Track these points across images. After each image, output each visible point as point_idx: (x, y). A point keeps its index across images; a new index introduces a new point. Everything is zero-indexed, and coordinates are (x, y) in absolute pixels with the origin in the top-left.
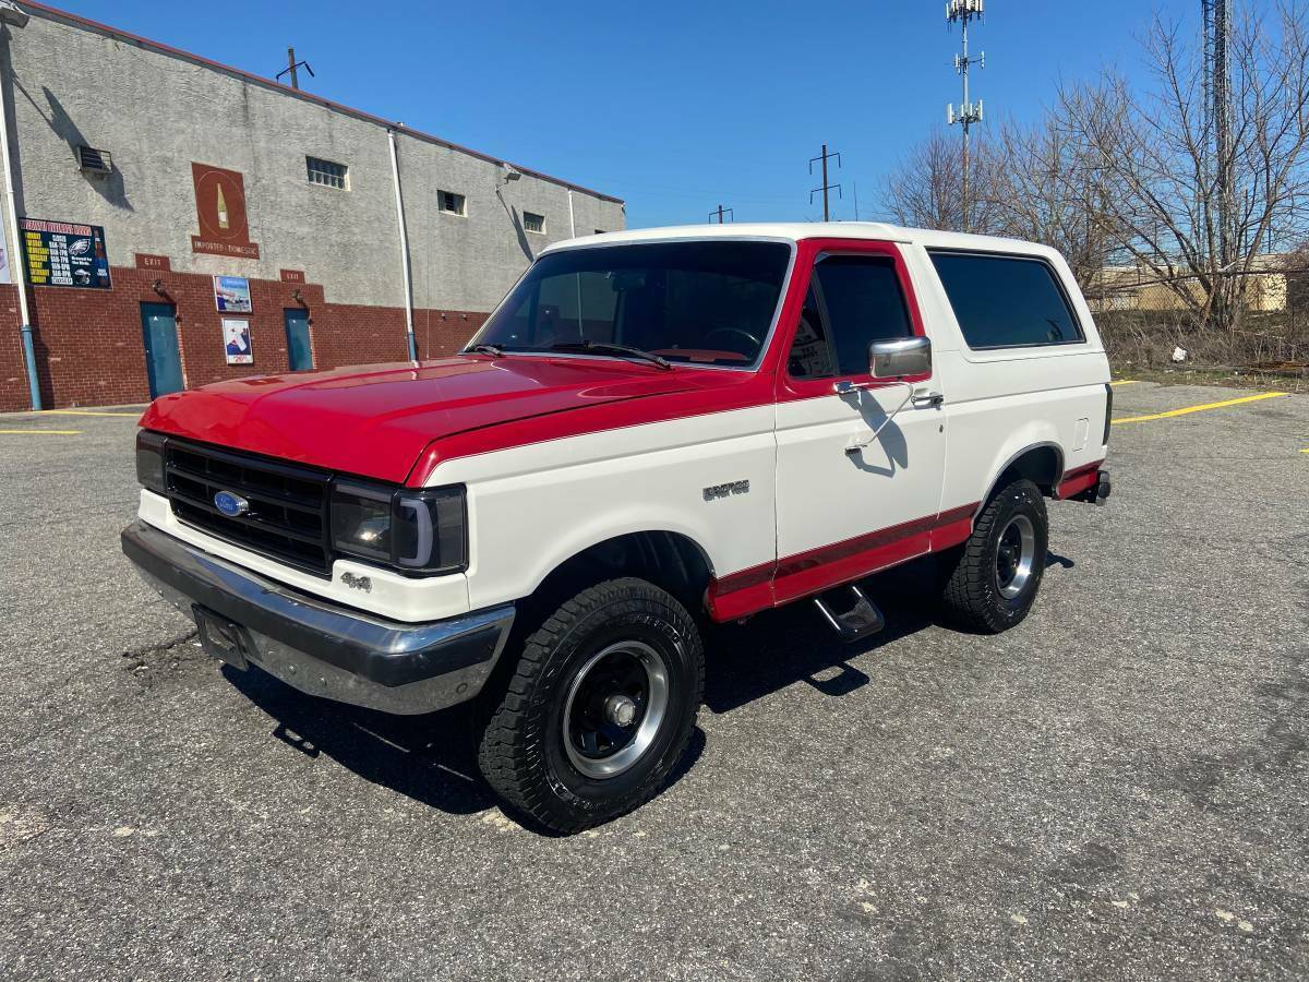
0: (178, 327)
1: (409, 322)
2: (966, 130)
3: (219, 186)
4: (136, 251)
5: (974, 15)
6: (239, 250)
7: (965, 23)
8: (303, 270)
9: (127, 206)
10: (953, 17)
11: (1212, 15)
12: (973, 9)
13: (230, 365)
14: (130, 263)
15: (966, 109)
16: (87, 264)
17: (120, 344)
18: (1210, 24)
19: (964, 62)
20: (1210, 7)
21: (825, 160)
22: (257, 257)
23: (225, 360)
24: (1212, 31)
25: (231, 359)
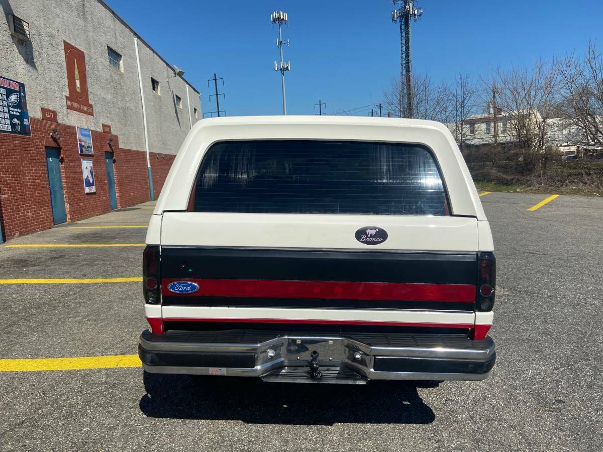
0: (62, 166)
1: (148, 161)
2: (283, 74)
3: (75, 59)
4: (41, 105)
5: (284, 22)
6: (85, 109)
7: (280, 25)
8: (110, 125)
9: (35, 68)
10: (274, 21)
11: (404, 34)
12: (283, 19)
13: (87, 194)
14: (39, 115)
15: (283, 64)
16: (18, 114)
17: (37, 181)
18: (403, 38)
19: (280, 43)
20: (403, 31)
21: (216, 81)
22: (92, 114)
23: (84, 190)
24: (404, 41)
25: (87, 190)
